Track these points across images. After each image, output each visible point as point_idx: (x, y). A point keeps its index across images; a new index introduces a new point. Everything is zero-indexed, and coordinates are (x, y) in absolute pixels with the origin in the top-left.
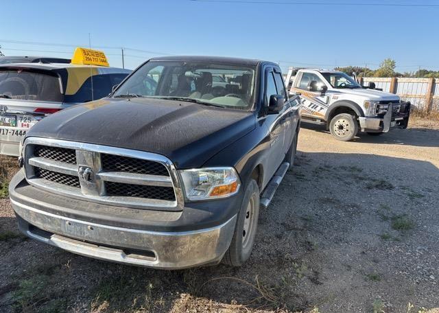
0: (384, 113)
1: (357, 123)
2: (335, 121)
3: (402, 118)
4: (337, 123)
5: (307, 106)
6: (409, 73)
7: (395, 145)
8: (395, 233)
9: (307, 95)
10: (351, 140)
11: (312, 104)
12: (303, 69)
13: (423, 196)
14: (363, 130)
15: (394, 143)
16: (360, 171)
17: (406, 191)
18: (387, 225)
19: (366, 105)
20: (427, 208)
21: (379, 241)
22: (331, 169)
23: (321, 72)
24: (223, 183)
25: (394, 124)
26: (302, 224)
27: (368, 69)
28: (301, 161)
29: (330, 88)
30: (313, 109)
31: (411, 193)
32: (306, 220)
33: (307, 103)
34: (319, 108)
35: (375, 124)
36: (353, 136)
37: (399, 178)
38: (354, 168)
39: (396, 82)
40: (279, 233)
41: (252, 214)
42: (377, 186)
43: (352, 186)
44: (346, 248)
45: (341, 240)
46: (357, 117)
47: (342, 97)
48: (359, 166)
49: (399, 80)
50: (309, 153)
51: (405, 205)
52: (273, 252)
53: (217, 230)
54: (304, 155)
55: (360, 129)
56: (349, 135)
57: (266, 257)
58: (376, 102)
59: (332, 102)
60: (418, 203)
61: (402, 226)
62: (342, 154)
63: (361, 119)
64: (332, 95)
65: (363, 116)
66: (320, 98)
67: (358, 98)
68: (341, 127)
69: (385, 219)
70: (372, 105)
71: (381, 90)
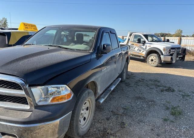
0: (173, 54)
1: (160, 58)
2: (149, 57)
3: (182, 56)
4: (150, 58)
5: (136, 50)
6: (188, 35)
7: (178, 69)
8: (172, 118)
9: (136, 45)
10: (157, 66)
11: (138, 49)
12: (135, 33)
13: (189, 96)
14: (163, 62)
15: (178, 68)
16: (159, 82)
17: (181, 93)
18: (168, 112)
19: (164, 50)
20: (191, 102)
21: (162, 122)
22: (144, 81)
23: (143, 34)
24: (60, 94)
25: (178, 59)
26: (123, 111)
27: (170, 34)
28: (130, 77)
29: (147, 41)
30: (139, 52)
31: (183, 94)
32: (125, 109)
33: (136, 49)
34: (142, 51)
35: (168, 59)
36: (158, 64)
37: (178, 85)
38: (156, 81)
39: (181, 39)
40: (109, 116)
41: (90, 108)
42: (166, 90)
43: (153, 90)
44: (143, 126)
45: (141, 121)
46: (160, 55)
47: (152, 46)
48: (159, 80)
49: (182, 38)
50: (135, 73)
51: (179, 101)
52: (102, 128)
53: (58, 121)
54: (132, 74)
55: (161, 61)
56: (156, 64)
57: (97, 132)
58: (169, 48)
59: (148, 48)
60: (187, 100)
61: (176, 113)
62: (152, 73)
63: (162, 56)
64: (148, 45)
65: (162, 55)
66: (142, 46)
67: (161, 46)
68: (152, 60)
69: (168, 109)
70: (167, 50)
71: (174, 43)
